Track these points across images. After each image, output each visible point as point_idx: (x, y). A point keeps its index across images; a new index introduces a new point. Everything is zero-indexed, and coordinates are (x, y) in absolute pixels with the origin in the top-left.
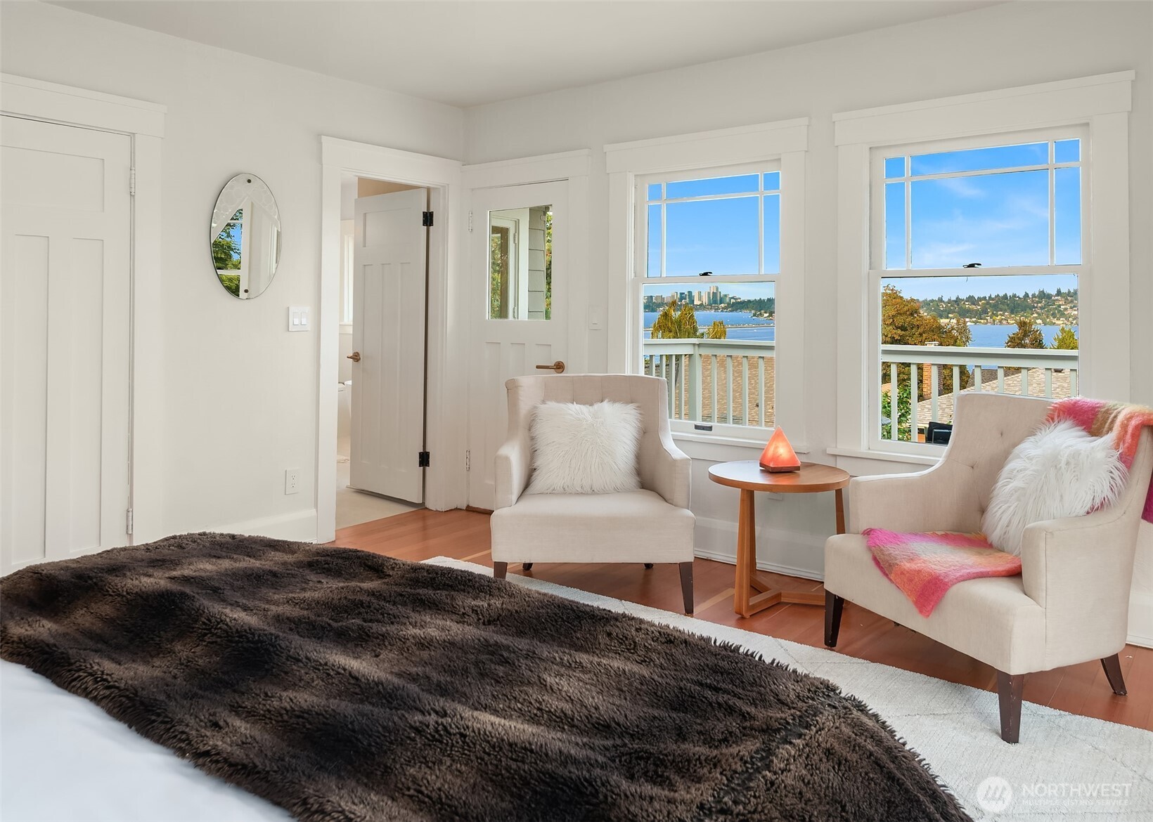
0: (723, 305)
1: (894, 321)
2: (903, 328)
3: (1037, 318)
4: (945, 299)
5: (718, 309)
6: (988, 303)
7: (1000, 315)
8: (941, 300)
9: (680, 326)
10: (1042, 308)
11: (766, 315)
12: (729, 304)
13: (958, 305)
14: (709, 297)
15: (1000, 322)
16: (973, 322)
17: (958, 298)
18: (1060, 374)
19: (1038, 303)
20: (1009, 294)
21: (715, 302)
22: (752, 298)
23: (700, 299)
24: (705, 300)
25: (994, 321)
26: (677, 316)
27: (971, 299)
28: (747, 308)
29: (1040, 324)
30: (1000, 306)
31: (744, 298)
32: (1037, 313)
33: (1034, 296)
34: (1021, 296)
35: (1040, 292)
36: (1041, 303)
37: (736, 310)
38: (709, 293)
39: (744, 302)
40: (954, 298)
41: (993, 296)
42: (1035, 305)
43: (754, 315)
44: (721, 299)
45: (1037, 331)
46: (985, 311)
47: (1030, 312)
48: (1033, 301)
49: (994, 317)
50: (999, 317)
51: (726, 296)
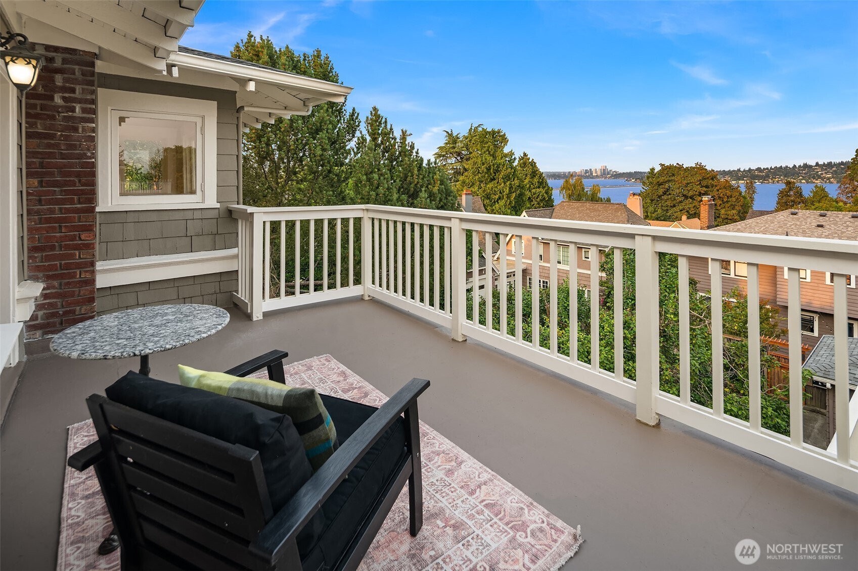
0: (609, 176)
1: (700, 183)
2: (707, 187)
3: (802, 179)
4: (742, 170)
5: (606, 177)
6: (770, 171)
7: (778, 178)
8: (739, 170)
9: (575, 188)
10: (805, 174)
11: (633, 180)
12: (612, 175)
13: (750, 173)
14: (601, 172)
15: (778, 182)
16: (760, 182)
17: (750, 169)
18: (795, 216)
19: (802, 170)
20: (784, 166)
21: (604, 174)
22: (625, 172)
23: (596, 172)
24: (599, 173)
25: (773, 181)
26: (573, 182)
27: (759, 169)
28: (623, 177)
29: (804, 183)
30: (778, 173)
31: (621, 171)
32: (802, 176)
33: (800, 166)
34: (791, 167)
35: (804, 164)
36: (805, 170)
37: (616, 178)
38: (601, 169)
39: (621, 173)
40: (747, 169)
41: (773, 167)
42: (801, 172)
43: (626, 180)
44: (608, 172)
45: (799, 187)
46: (767, 176)
47: (797, 176)
48: (799, 170)
49: (774, 179)
50: (777, 179)
51: (611, 171)
